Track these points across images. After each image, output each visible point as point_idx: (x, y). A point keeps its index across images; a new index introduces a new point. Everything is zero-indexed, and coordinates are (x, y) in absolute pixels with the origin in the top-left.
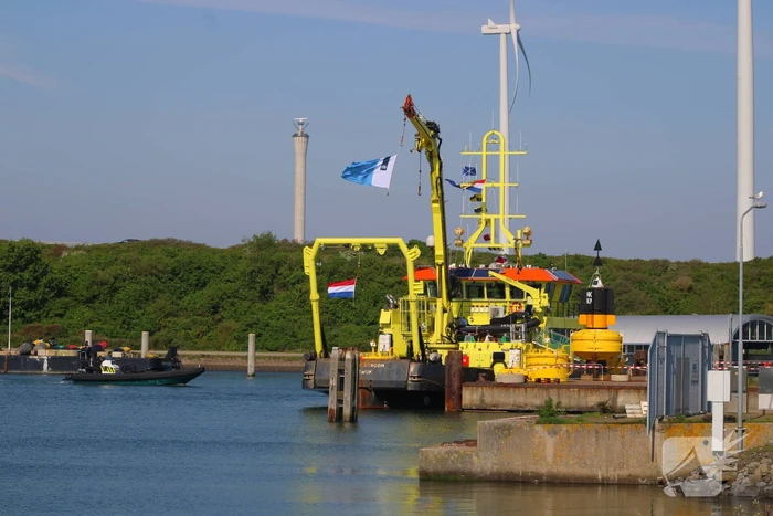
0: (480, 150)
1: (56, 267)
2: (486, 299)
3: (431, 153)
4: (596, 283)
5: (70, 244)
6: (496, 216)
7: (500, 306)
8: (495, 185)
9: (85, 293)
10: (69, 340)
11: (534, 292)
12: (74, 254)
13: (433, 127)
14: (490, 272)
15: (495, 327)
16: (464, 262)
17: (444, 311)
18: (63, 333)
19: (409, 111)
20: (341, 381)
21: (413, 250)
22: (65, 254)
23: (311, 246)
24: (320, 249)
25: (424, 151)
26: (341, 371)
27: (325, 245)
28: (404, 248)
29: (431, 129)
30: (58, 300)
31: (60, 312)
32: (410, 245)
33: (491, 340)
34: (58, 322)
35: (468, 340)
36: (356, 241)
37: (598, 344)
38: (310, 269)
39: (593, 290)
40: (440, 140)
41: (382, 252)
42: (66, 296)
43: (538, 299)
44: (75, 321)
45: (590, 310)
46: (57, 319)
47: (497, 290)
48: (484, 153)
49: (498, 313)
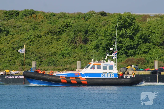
1: (143, 26)
5: (152, 14)
9: (159, 40)
10: (149, 65)
12: (154, 19)
18: (146, 62)
22: (149, 20)
30: (145, 44)
31: (146, 50)
34: (144, 56)
42: (149, 43)
44: (153, 56)
46: (144, 55)
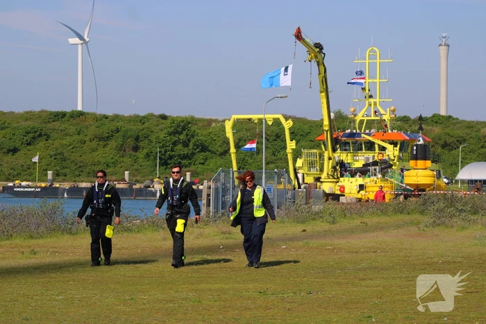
0: (365, 59)
2: (364, 151)
3: (318, 62)
4: (419, 141)
6: (374, 100)
7: (371, 155)
8: (374, 81)
9: (219, 149)
11: (390, 147)
12: (219, 125)
13: (319, 46)
14: (362, 135)
15: (364, 169)
16: (355, 128)
17: (330, 159)
19: (298, 36)
20: (209, 201)
21: (288, 122)
22: (214, 125)
23: (229, 120)
24: (234, 121)
25: (313, 61)
26: (209, 195)
27: (237, 119)
28: (283, 120)
29: (317, 47)
30: (201, 154)
31: (202, 161)
32: (287, 118)
33: (360, 176)
34: (201, 168)
35: (346, 176)
36: (255, 117)
37: (419, 179)
38: (229, 134)
39: (417, 145)
40: (324, 54)
41: (270, 123)
42: (206, 151)
43: (392, 152)
45: (416, 158)
47: (370, 146)
48: (367, 61)
49: (368, 160)
